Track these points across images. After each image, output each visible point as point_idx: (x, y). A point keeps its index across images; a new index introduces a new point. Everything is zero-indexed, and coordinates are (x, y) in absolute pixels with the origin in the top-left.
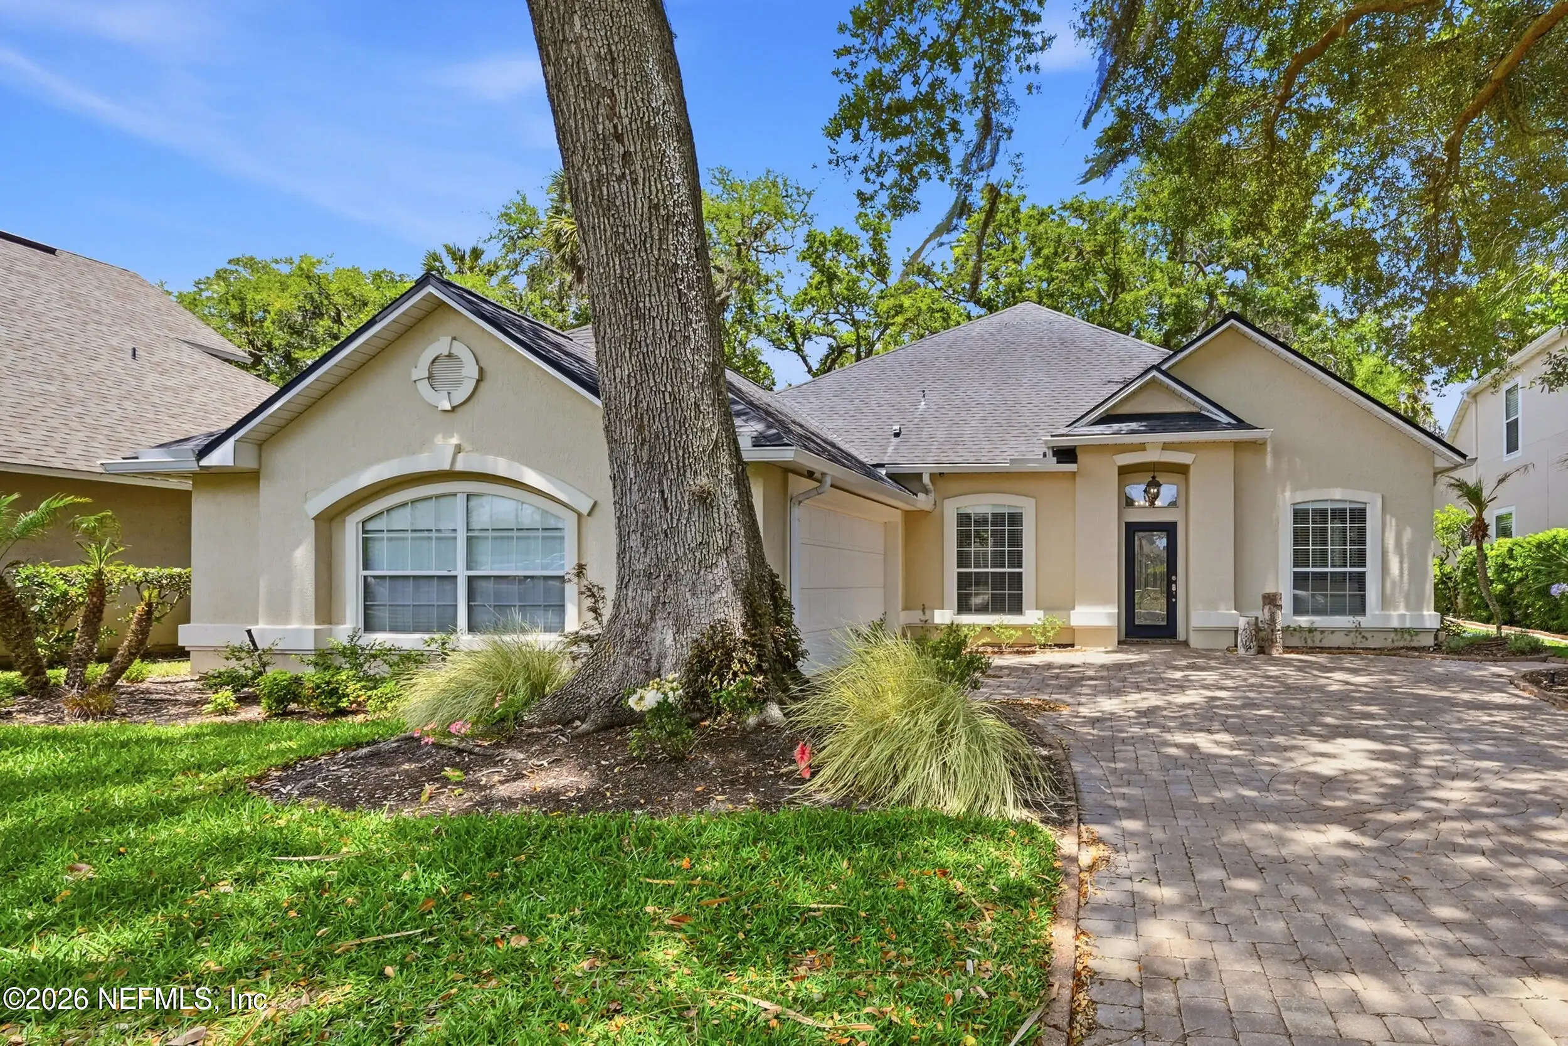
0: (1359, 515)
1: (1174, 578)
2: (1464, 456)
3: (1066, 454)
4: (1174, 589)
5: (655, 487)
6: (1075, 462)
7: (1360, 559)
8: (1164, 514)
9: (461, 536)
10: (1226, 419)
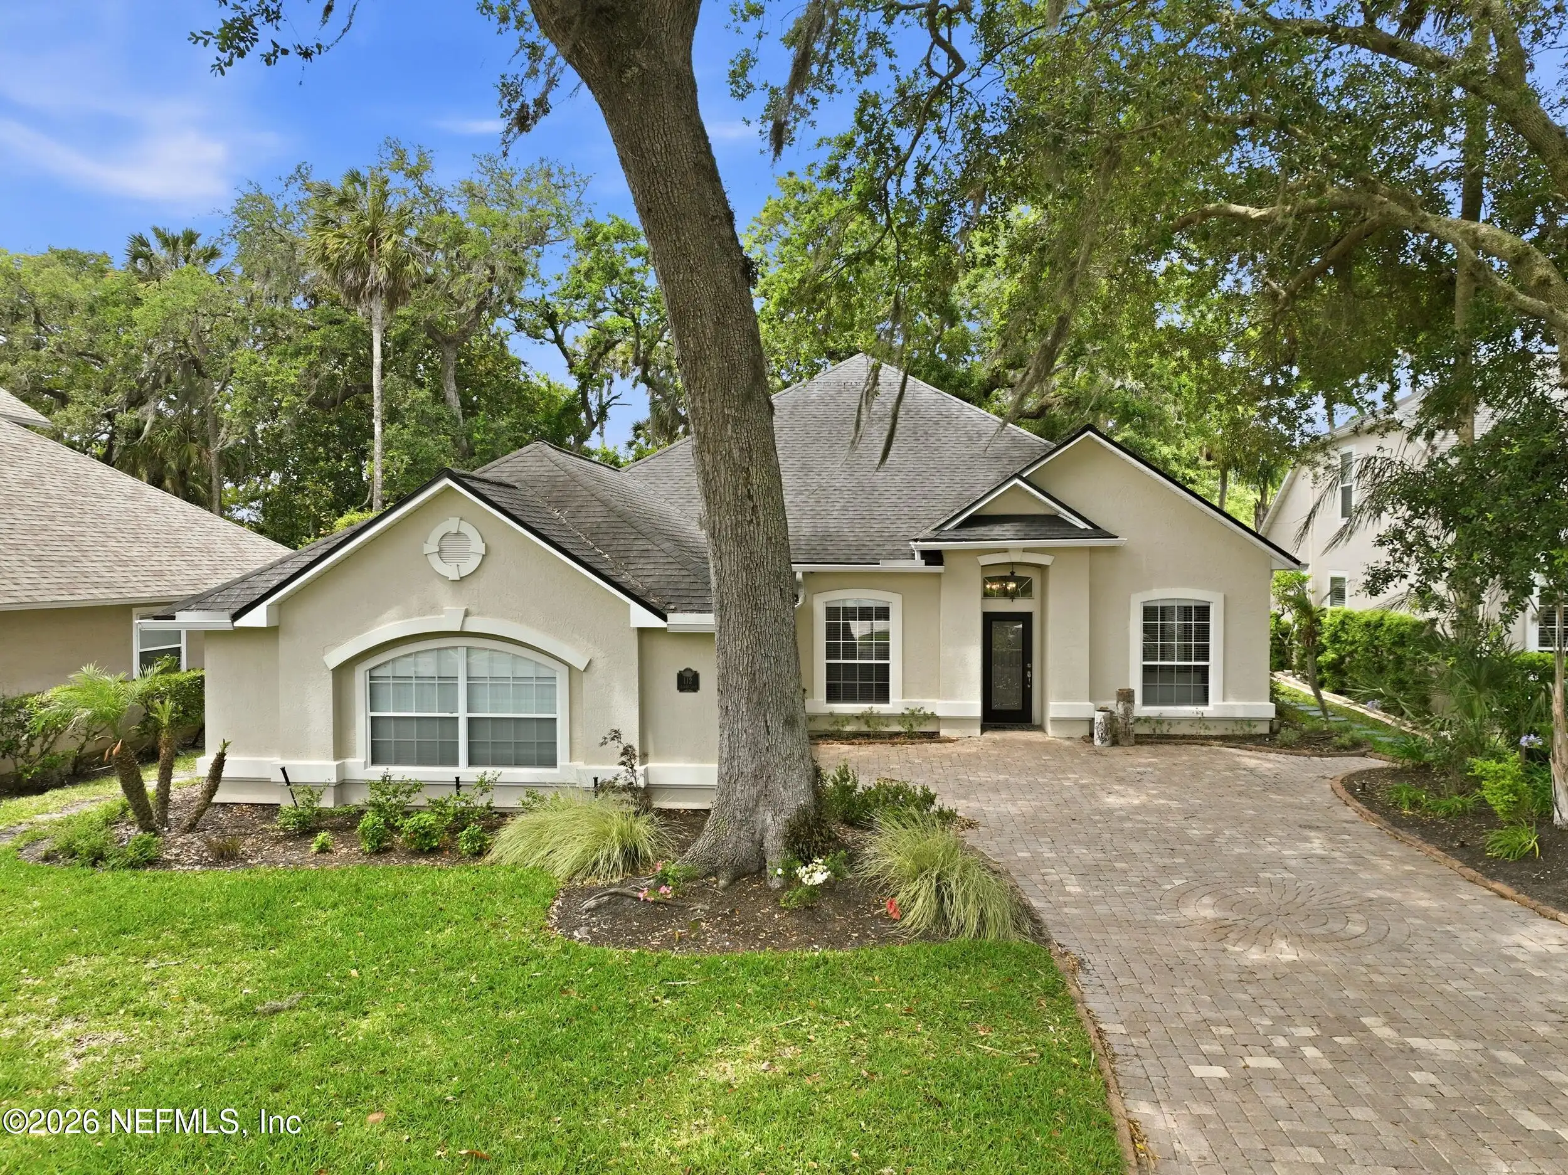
0: (1203, 611)
1: (1029, 665)
2: (1296, 561)
3: (933, 557)
4: (1029, 675)
5: (762, 718)
6: (941, 564)
7: (1204, 653)
8: (1020, 605)
9: (462, 683)
10: (1082, 525)
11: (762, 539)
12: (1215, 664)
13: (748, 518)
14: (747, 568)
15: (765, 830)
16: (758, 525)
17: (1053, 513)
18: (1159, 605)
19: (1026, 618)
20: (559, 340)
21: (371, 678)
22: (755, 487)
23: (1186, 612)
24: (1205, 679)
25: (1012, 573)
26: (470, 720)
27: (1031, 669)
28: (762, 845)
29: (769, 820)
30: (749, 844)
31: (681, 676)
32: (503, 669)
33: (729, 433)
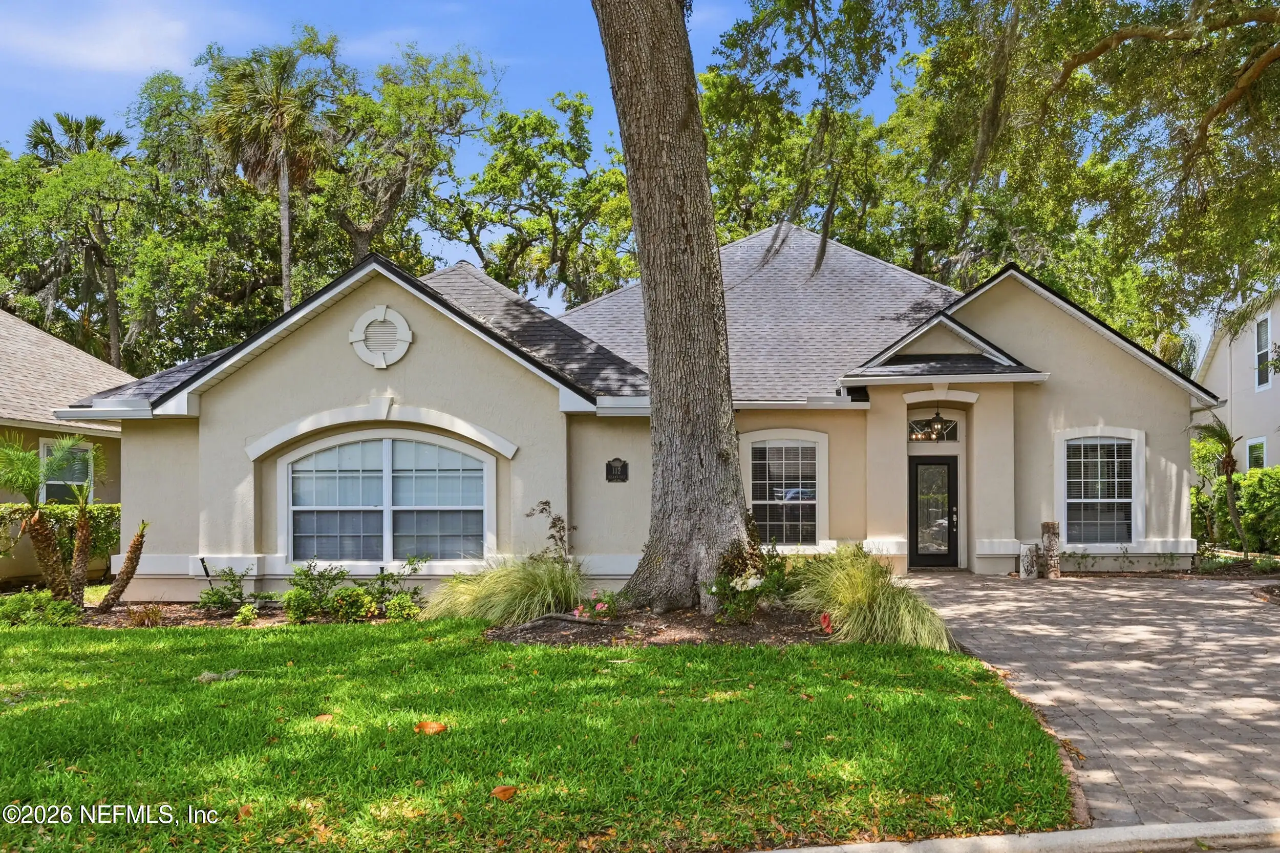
0: (1125, 450)
1: (955, 509)
2: (1215, 397)
3: (859, 393)
4: (955, 519)
5: (695, 451)
6: (867, 400)
7: (1126, 490)
8: (945, 449)
9: (387, 476)
10: (1006, 362)
11: (697, 269)
12: (1138, 502)
13: (682, 247)
14: (681, 297)
15: (698, 563)
16: (693, 254)
17: (977, 352)
18: (1082, 443)
19: (950, 462)
20: (473, 241)
21: (293, 472)
22: (689, 215)
23: (1108, 451)
24: (1128, 516)
25: (938, 414)
26: (395, 513)
27: (956, 513)
28: (695, 579)
29: (703, 553)
30: (683, 578)
31: (609, 467)
32: (430, 459)
33: (665, 159)
